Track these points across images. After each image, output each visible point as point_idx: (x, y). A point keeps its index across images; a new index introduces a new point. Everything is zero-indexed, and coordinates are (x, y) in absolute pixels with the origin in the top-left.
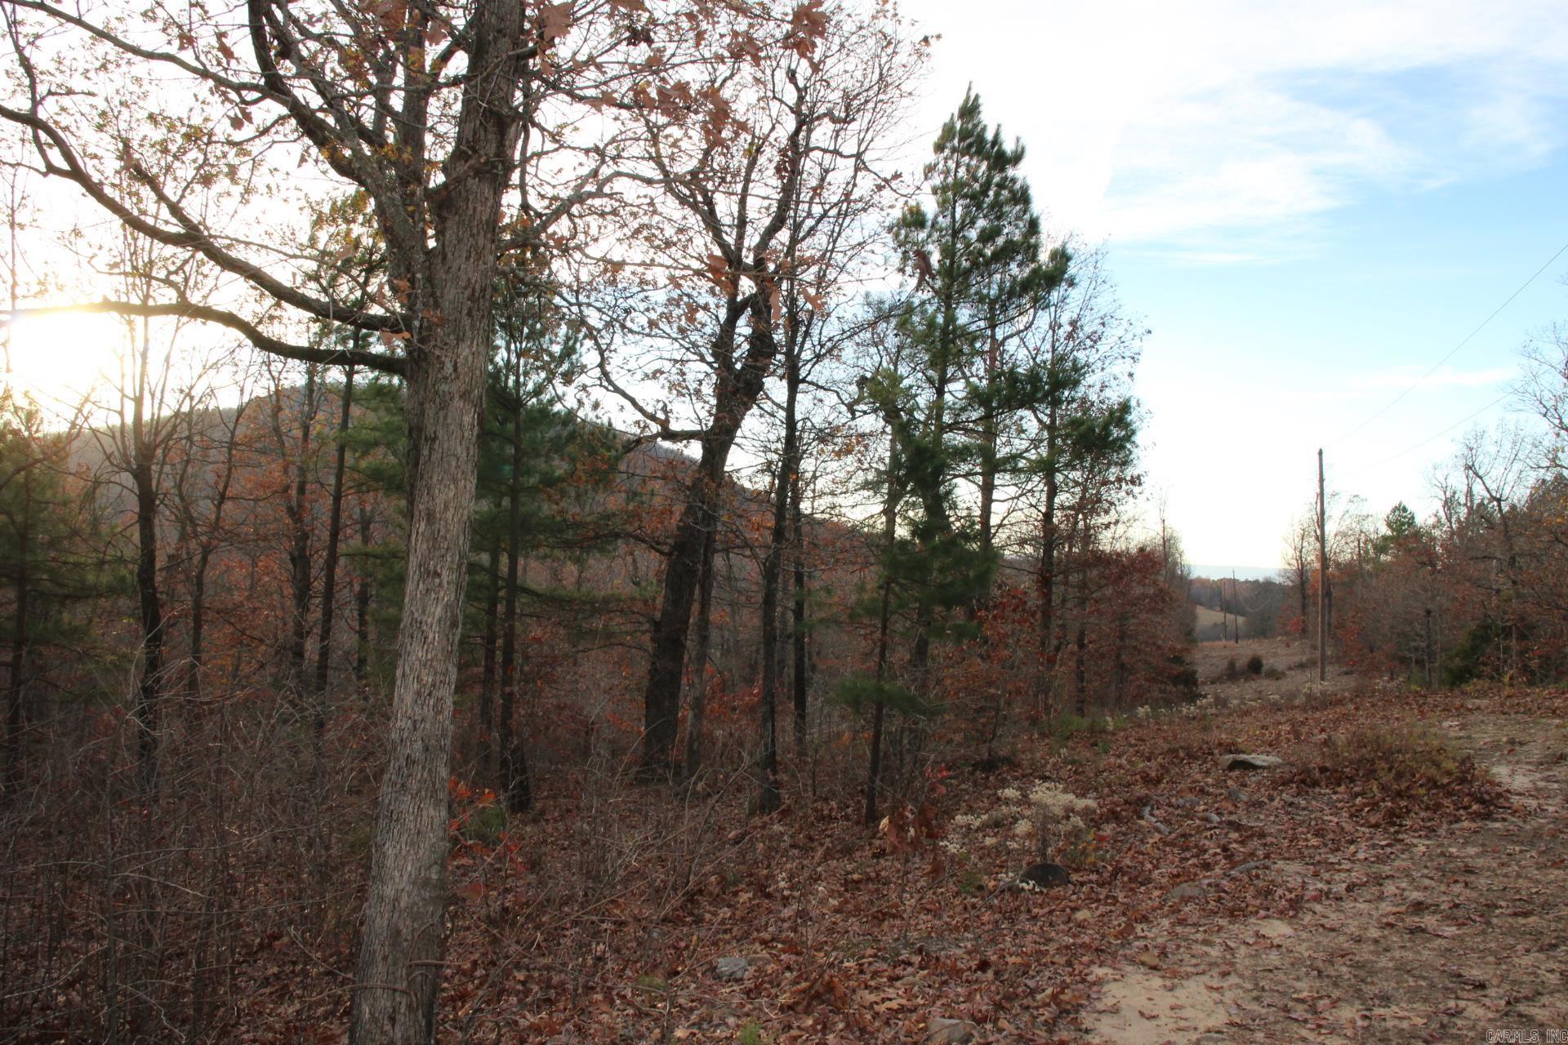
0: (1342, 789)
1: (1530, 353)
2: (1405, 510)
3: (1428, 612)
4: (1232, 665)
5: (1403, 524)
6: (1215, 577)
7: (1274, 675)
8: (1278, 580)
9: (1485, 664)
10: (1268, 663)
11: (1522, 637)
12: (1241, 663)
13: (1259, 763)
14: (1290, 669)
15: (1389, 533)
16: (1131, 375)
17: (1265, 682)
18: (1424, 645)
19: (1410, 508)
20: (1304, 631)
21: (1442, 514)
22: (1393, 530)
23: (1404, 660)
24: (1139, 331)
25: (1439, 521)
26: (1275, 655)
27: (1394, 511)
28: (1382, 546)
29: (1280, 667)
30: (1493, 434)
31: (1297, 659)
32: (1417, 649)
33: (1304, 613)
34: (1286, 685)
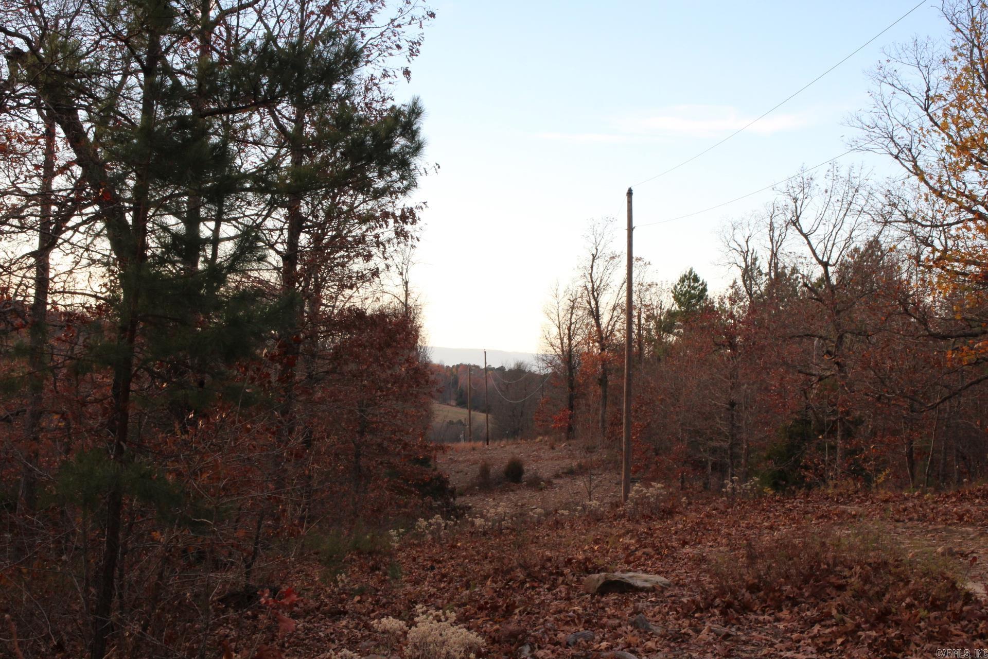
0: (785, 614)
1: (884, 76)
2: (696, 279)
3: (732, 404)
4: (485, 471)
5: (692, 297)
6: (450, 362)
7: (536, 484)
8: (536, 367)
9: (807, 468)
10: (530, 468)
11: (848, 434)
12: (497, 469)
13: (639, 584)
14: (557, 476)
15: (676, 307)
16: (407, 73)
17: (528, 494)
18: (726, 445)
19: (701, 277)
20: (570, 429)
21: (740, 283)
22: (681, 304)
23: (699, 466)
24: (419, 12)
25: (736, 293)
26: (538, 459)
27: (682, 280)
28: (667, 323)
29: (545, 474)
30: (822, 182)
31: (567, 463)
32: (714, 451)
33: (571, 407)
34: (553, 497)
